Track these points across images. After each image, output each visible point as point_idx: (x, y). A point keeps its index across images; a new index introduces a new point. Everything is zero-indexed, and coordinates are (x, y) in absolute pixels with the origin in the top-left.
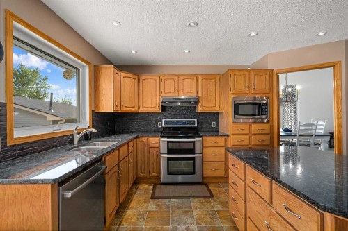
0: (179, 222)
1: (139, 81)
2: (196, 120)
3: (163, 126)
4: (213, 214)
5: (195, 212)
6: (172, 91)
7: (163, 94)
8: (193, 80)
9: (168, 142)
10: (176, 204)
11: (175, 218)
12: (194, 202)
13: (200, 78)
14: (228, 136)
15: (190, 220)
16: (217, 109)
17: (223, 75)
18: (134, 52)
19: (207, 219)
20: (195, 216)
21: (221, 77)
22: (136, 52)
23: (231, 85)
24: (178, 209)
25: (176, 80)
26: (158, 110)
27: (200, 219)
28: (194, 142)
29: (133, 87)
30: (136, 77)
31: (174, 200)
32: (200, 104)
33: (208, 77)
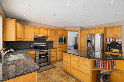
0: (51, 77)
1: (24, 27)
2: (46, 44)
3: (34, 46)
4: (58, 71)
5: (53, 72)
6: (39, 33)
7: (35, 34)
8: (46, 30)
9: (39, 52)
10: (46, 72)
11: (49, 76)
12: (51, 70)
13: (48, 29)
14: (57, 48)
15: (54, 75)
16: (53, 40)
17: (55, 29)
18: (25, 16)
19: (58, 73)
20: (54, 73)
21: (55, 30)
22: (26, 16)
23: (58, 33)
24: (48, 73)
25: (40, 29)
26: (33, 40)
27: (56, 74)
28: (48, 51)
29: (22, 30)
30: (23, 26)
31: (45, 71)
32: (48, 38)
33: (51, 30)
